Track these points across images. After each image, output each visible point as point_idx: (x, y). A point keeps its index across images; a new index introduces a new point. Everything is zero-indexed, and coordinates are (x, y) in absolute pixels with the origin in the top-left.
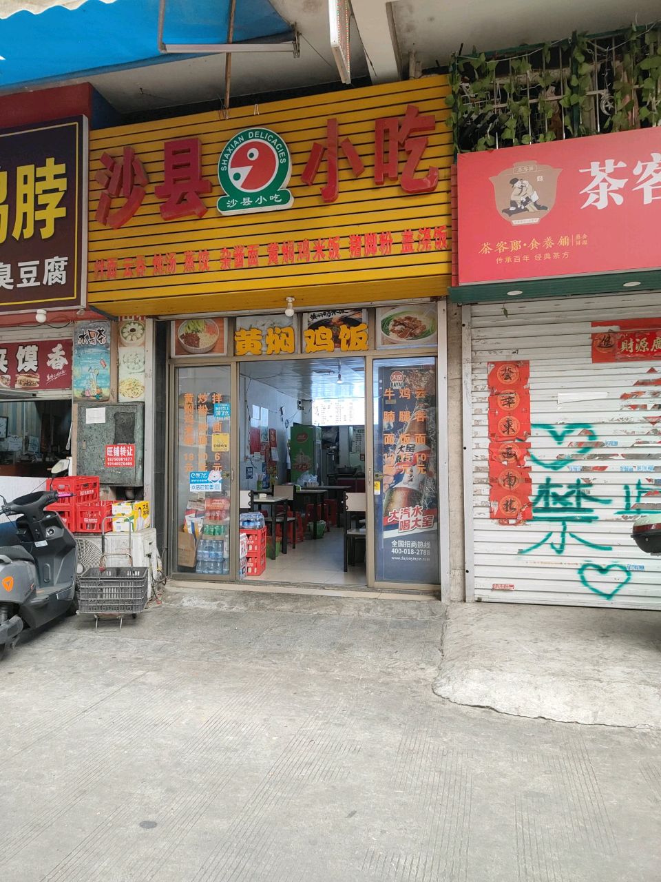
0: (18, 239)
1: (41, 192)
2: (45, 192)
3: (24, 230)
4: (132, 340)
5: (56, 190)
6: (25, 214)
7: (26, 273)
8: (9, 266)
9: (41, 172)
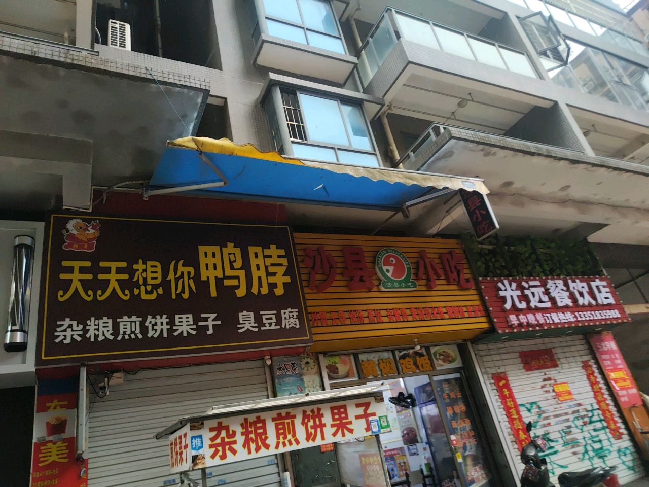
0: (256, 294)
1: (270, 265)
2: (273, 265)
3: (261, 289)
4: (308, 370)
5: (281, 265)
6: (259, 278)
7: (267, 319)
8: (252, 314)
9: (267, 252)
